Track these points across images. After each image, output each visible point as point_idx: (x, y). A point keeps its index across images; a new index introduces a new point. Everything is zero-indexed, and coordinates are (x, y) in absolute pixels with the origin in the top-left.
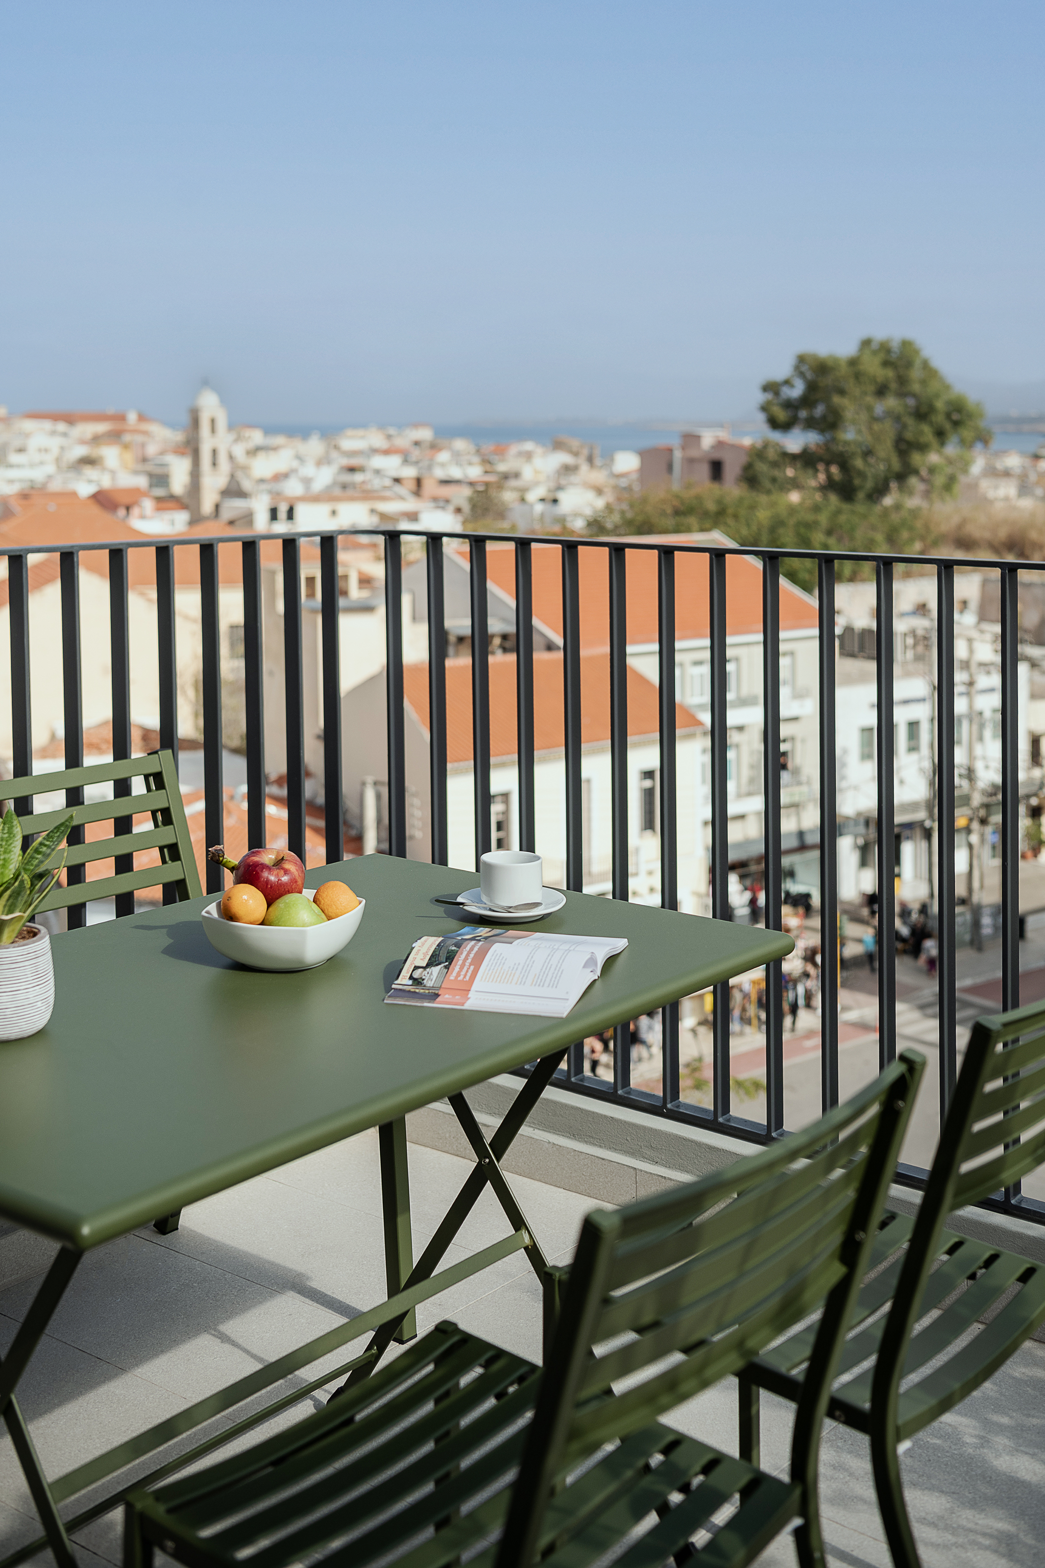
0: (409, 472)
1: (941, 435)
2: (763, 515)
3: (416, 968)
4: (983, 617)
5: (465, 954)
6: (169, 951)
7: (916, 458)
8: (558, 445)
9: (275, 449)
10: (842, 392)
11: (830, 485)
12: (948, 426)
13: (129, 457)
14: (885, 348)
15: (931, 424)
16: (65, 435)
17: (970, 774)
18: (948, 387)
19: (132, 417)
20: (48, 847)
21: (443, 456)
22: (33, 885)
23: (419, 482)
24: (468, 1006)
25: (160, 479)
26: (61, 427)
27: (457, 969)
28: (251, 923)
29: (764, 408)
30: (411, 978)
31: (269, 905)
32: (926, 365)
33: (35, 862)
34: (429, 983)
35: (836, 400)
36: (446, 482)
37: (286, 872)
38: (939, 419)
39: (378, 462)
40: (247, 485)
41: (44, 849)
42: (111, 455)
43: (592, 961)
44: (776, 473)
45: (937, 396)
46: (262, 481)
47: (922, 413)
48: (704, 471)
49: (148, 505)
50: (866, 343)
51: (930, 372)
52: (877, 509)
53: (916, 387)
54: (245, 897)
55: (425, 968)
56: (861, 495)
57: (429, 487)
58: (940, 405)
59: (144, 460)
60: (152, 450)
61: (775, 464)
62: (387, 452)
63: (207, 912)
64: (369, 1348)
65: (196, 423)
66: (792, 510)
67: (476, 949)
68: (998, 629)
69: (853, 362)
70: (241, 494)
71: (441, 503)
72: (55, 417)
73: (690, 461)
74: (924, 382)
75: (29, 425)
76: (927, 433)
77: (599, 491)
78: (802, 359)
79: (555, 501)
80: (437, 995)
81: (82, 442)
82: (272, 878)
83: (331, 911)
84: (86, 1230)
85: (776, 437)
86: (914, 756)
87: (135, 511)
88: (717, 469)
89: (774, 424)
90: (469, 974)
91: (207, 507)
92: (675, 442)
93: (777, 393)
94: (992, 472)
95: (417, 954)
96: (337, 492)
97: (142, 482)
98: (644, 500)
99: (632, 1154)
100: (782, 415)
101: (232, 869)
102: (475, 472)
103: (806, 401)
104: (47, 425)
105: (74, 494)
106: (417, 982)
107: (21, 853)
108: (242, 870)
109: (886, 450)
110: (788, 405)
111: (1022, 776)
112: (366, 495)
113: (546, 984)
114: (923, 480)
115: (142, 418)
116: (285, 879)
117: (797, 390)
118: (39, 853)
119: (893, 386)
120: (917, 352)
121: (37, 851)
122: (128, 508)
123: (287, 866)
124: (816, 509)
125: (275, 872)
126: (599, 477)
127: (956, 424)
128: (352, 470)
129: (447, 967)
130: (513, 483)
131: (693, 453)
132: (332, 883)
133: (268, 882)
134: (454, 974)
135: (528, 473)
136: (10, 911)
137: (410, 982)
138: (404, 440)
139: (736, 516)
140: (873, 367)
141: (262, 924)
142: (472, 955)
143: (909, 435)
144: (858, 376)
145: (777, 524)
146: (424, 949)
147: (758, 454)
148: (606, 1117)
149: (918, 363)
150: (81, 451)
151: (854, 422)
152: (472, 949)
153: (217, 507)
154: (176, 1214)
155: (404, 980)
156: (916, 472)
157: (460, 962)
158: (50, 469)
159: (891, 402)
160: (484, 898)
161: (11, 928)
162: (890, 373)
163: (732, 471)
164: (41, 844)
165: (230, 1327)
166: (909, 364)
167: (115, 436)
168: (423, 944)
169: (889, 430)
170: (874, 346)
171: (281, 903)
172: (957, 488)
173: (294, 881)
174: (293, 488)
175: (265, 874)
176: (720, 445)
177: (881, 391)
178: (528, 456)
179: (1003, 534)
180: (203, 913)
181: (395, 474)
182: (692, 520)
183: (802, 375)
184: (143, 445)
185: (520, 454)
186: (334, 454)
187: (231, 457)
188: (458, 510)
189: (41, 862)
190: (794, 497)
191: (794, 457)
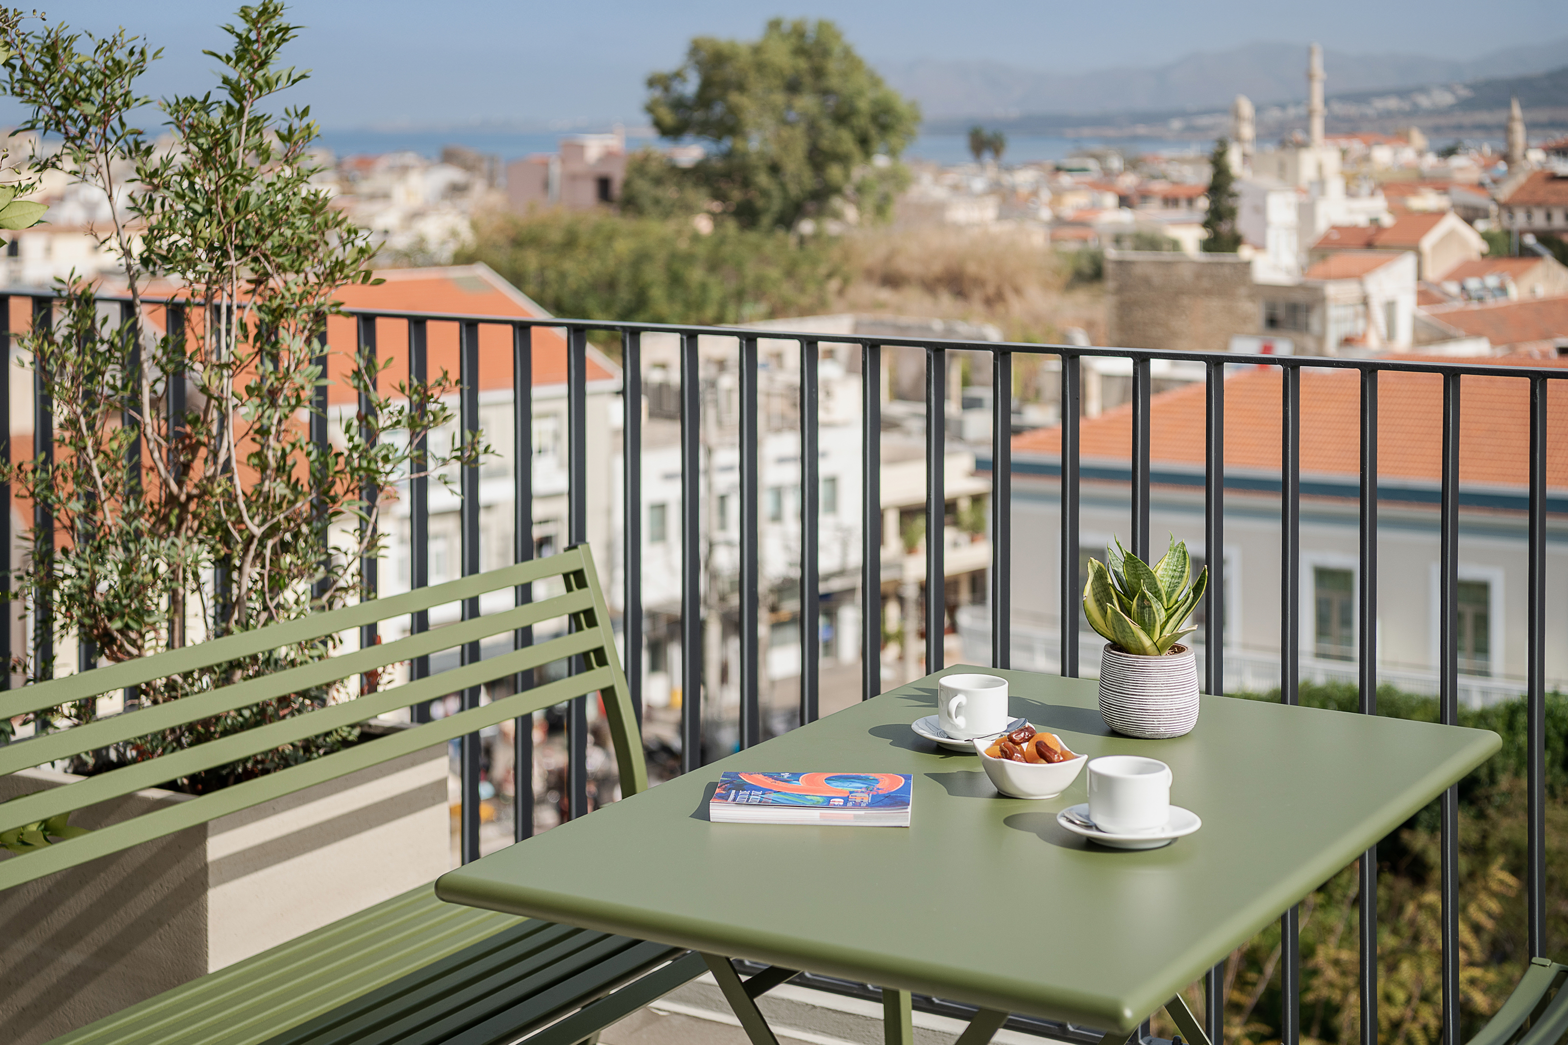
1: (864, 142)
2: (623, 247)
7: (835, 172)
10: (741, 88)
12: (873, 132)
14: (799, 33)
15: (852, 129)
18: (876, 82)
29: (650, 109)
32: (847, 53)
35: (734, 98)
38: (862, 122)
45: (860, 93)
47: (842, 118)
48: (590, 190)
50: (775, 25)
51: (852, 63)
52: (792, 237)
53: (834, 82)
56: (766, 221)
58: (863, 105)
61: (657, 181)
69: (757, 50)
73: (573, 178)
74: (844, 75)
76: (847, 141)
78: (695, 49)
88: (604, 188)
89: (661, 129)
93: (667, 89)
100: (671, 118)
103: (704, 99)
109: (797, 164)
110: (678, 105)
114: (849, 201)
117: (690, 87)
119: (808, 80)
120: (838, 36)
127: (884, 129)
131: (576, 167)
140: (779, 55)
143: (825, 143)
144: (761, 67)
145: (641, 259)
149: (837, 50)
151: (760, 127)
156: (838, 190)
159: (805, 102)
162: (803, 64)
166: (826, 53)
169: (800, 138)
170: (786, 27)
172: (894, 210)
176: (607, 156)
177: (793, 87)
179: (937, 268)
183: (698, 64)
185: (391, 169)
191: (685, 173)
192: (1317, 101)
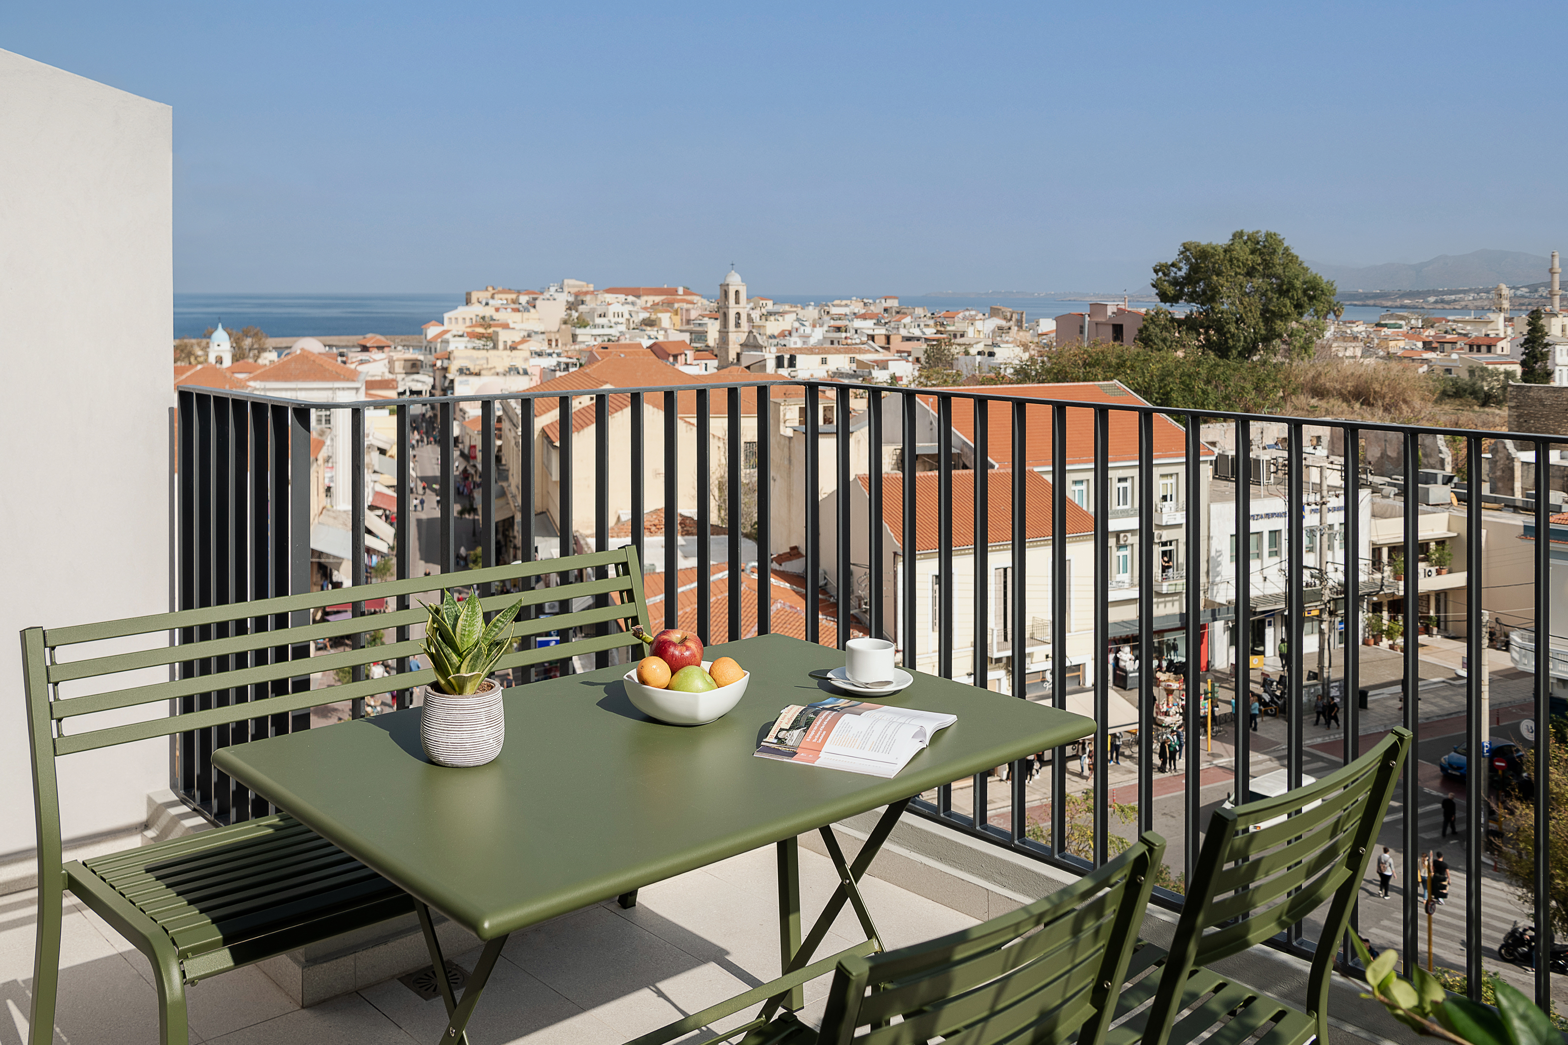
0: (881, 331)
1: (1298, 306)
2: (1155, 367)
3: (781, 730)
4: (1332, 452)
5: (820, 720)
6: (602, 704)
7: (1279, 325)
8: (994, 312)
9: (782, 314)
10: (1218, 273)
11: (1209, 344)
12: (1304, 301)
13: (677, 320)
14: (1253, 239)
15: (1291, 299)
16: (633, 304)
17: (1321, 575)
18: (1306, 270)
19: (681, 291)
20: (503, 622)
21: (907, 320)
22: (490, 650)
23: (888, 338)
24: (818, 763)
25: (700, 336)
26: (631, 298)
27: (813, 733)
28: (658, 687)
29: (1155, 285)
30: (776, 737)
31: (673, 673)
32: (1286, 252)
33: (493, 634)
34: (789, 743)
35: (1214, 279)
36: (909, 339)
37: (688, 648)
38: (1297, 294)
39: (858, 323)
40: (761, 340)
41: (500, 624)
42: (665, 318)
43: (921, 733)
44: (1165, 334)
45: (1296, 276)
46: (772, 337)
47: (1284, 290)
48: (1110, 331)
49: (690, 354)
50: (1238, 235)
51: (1290, 258)
52: (1247, 364)
53: (1279, 270)
54: (654, 667)
55: (788, 730)
56: (1233, 354)
57: (896, 342)
58: (1298, 284)
59: (688, 322)
60: (693, 314)
61: (1165, 328)
62: (864, 317)
63: (629, 677)
64: (759, 1016)
65: (726, 294)
66: (1178, 364)
67: (829, 718)
68: (1342, 460)
69: (1227, 250)
70: (758, 347)
71: (904, 355)
72: (627, 291)
73: (1097, 325)
74: (1285, 266)
75: (609, 297)
76: (1288, 306)
77: (1026, 348)
78: (1186, 248)
79: (991, 354)
80: (795, 753)
81: (645, 309)
82: (677, 653)
83: (721, 680)
84: (486, 925)
85: (1166, 306)
86: (1276, 559)
87: (681, 359)
88: (1118, 331)
89: (1164, 297)
90: (821, 738)
91: (732, 356)
92: (1086, 311)
93: (1166, 274)
94: (1343, 337)
95: (783, 718)
96: (828, 345)
97: (686, 337)
98: (1060, 355)
99: (986, 877)
100: (1171, 291)
101: (649, 644)
102: (930, 332)
103: (1189, 279)
104: (622, 297)
105: (640, 345)
106: (781, 741)
107: (484, 625)
108: (655, 645)
109: (1254, 318)
110: (1175, 282)
111: (1362, 578)
112: (848, 348)
113: (881, 750)
114: (1284, 342)
115: (687, 292)
116: (687, 653)
117: (1182, 271)
118: (496, 627)
119: (1260, 269)
120: (1279, 242)
121: (495, 625)
122: (675, 357)
123: (689, 644)
124: (1199, 363)
125: (679, 648)
126: (1026, 336)
127: (1311, 298)
128: (838, 329)
129: (806, 731)
130: (959, 340)
131: (1100, 318)
132: (724, 659)
133: (673, 655)
134: (810, 737)
135: (971, 332)
136: (472, 670)
137: (776, 741)
138: (877, 308)
139: (1132, 368)
140: (1243, 253)
141: (667, 688)
142: (825, 723)
143: (1273, 308)
144: (1231, 260)
145: (1165, 374)
146: (789, 716)
147: (1152, 319)
148: (966, 846)
149: (1280, 251)
150: (644, 315)
151: (1228, 296)
152: (826, 717)
153: (738, 355)
154: (634, 893)
155: (771, 738)
156: (1280, 336)
157: (816, 728)
158: (623, 328)
159: (1258, 281)
160: (848, 675)
161: (473, 682)
162: (1257, 259)
163: (1130, 333)
164: (498, 620)
165: (662, 986)
166: (1273, 252)
167: (668, 306)
168: (789, 711)
169: (1257, 304)
170: (1244, 237)
171: (681, 673)
172: (1312, 349)
173: (693, 655)
174: (794, 342)
175: (672, 649)
176: (1120, 312)
177: (1250, 273)
178: (972, 321)
180: (625, 677)
181: (871, 332)
182: (1099, 370)
183: (1187, 259)
184: (688, 310)
185: (966, 319)
186: (826, 318)
187: (750, 319)
188: (918, 360)
189: (497, 634)
190: (1180, 354)
191: (1180, 323)
192: (1557, 287)
